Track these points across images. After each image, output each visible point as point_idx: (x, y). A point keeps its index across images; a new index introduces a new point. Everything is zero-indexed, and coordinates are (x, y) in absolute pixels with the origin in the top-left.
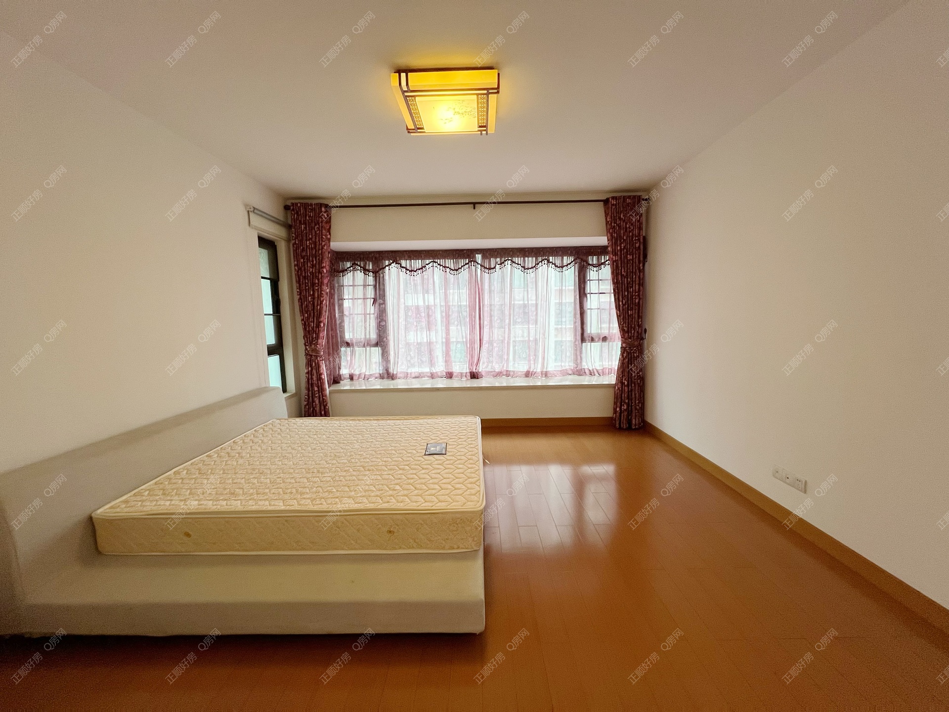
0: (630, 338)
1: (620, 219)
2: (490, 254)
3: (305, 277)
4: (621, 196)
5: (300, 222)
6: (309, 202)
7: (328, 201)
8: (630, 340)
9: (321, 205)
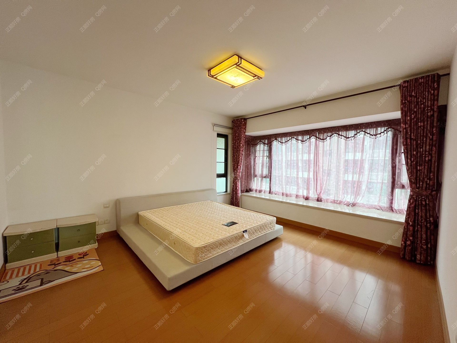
0: (418, 188)
1: (411, 96)
2: (324, 131)
3: (235, 148)
4: (413, 79)
5: (235, 126)
6: (238, 118)
7: (245, 117)
8: (418, 190)
9: (242, 119)
